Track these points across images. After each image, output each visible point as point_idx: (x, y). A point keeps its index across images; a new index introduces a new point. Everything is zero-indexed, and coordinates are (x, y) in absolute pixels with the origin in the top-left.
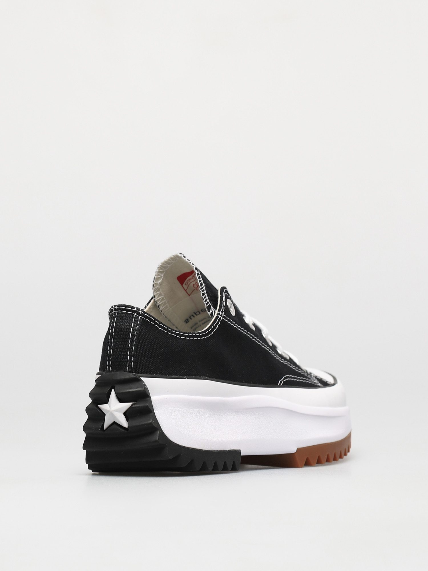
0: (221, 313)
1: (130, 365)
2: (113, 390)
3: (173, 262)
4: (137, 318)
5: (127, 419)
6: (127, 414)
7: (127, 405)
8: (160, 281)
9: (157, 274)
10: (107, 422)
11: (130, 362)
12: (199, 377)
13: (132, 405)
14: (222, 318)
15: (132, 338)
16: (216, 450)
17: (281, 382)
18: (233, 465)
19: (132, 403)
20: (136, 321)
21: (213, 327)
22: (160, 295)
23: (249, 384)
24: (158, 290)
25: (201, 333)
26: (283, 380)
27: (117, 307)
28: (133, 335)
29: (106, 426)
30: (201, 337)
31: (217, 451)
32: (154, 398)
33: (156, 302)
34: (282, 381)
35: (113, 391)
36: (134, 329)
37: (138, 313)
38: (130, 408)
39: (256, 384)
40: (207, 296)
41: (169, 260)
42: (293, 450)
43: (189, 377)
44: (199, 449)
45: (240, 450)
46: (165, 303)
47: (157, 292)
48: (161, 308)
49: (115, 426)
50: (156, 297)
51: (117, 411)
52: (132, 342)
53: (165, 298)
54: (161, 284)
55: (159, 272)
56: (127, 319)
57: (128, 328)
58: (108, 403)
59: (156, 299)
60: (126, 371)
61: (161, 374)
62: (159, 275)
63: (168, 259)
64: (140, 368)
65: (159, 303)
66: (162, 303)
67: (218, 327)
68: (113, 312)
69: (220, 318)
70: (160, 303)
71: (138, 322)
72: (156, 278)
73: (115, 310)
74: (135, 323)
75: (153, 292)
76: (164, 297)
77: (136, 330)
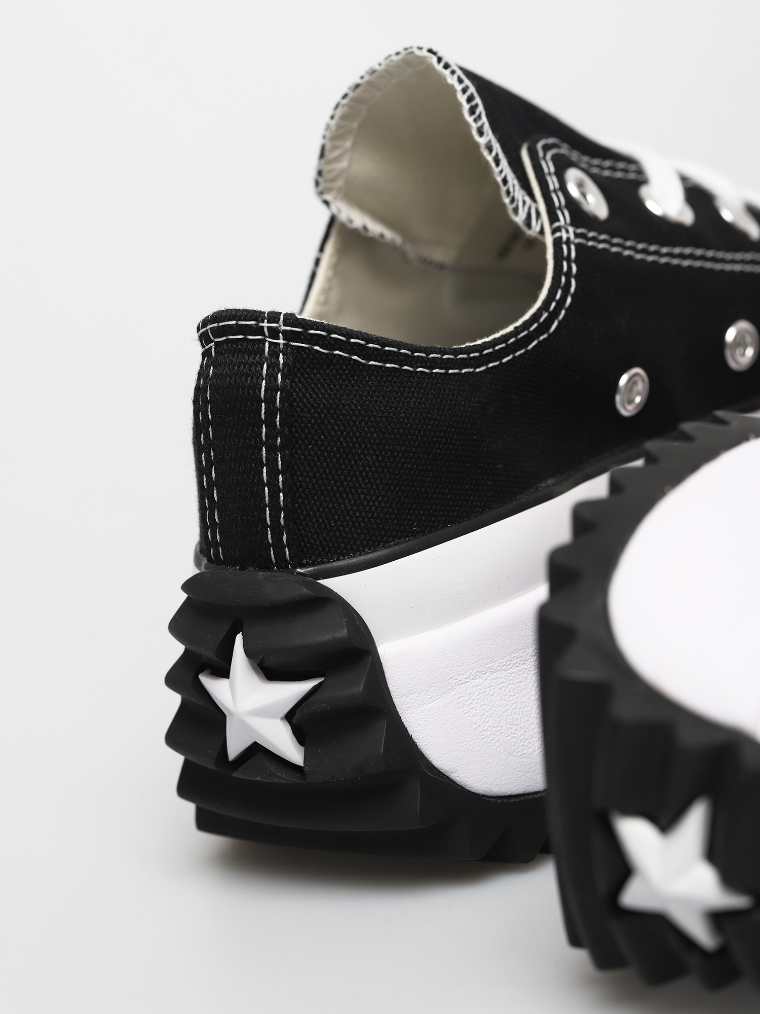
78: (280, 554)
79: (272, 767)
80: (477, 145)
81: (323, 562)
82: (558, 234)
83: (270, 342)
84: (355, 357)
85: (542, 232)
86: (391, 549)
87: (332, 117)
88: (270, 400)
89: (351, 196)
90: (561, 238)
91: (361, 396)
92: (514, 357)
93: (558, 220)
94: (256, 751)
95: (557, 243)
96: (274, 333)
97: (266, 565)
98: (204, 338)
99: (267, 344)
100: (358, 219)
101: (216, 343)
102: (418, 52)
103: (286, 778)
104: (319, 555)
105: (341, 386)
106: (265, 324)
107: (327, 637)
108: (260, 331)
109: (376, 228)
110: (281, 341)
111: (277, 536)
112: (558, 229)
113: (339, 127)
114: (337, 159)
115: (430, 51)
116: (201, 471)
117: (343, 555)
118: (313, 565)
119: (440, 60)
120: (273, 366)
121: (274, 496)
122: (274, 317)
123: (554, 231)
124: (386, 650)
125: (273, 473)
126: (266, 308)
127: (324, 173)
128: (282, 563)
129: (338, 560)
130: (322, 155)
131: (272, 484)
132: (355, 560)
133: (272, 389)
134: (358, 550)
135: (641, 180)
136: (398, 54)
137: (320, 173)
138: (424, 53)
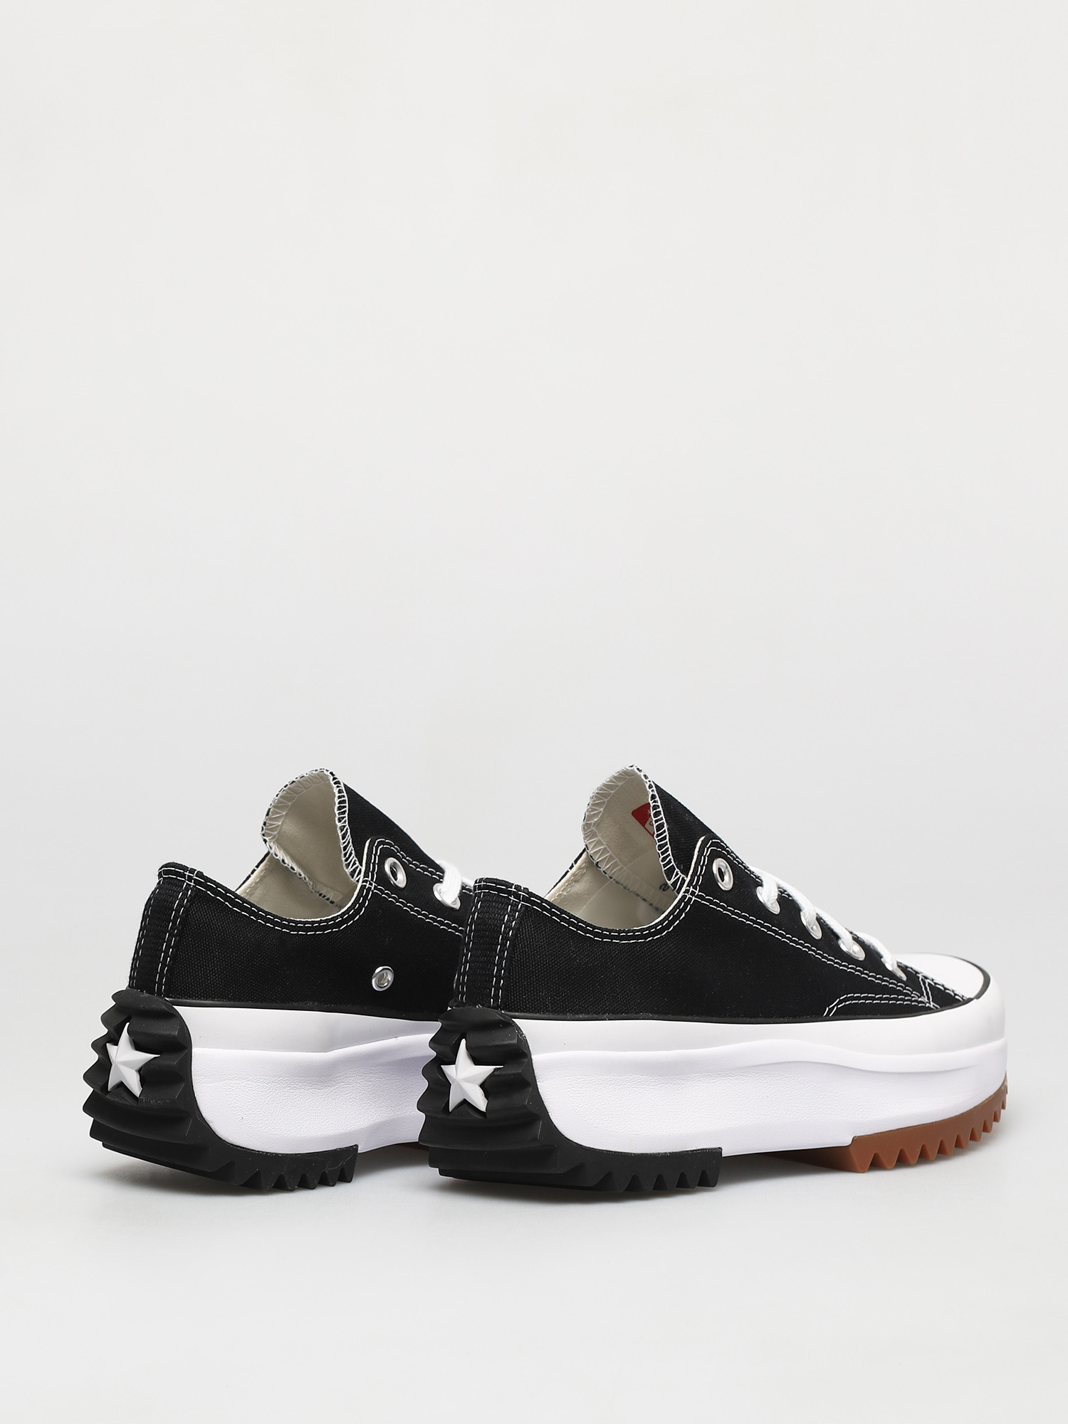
0: (691, 889)
1: (496, 995)
2: (464, 1040)
3: (620, 784)
4: (515, 905)
5: (487, 1095)
6: (487, 1087)
7: (487, 1070)
8: (596, 820)
9: (590, 808)
10: (454, 1101)
11: (496, 992)
12: (635, 1015)
13: (495, 1070)
14: (694, 898)
15: (503, 945)
16: (662, 1152)
17: (831, 1010)
18: (700, 1179)
19: (494, 1067)
20: (513, 911)
21: (672, 916)
22: (599, 843)
23: (753, 1020)
24: (593, 835)
25: (645, 930)
26: (837, 1005)
27: (482, 883)
28: (505, 939)
29: (452, 1106)
30: (646, 937)
31: (666, 1153)
32: (539, 1059)
33: (591, 857)
34: (833, 1007)
35: (463, 1042)
36: (508, 927)
37: (517, 896)
38: (492, 1076)
39: (772, 1017)
40: (670, 849)
41: (611, 781)
42: (846, 1140)
43: (612, 1017)
44: (624, 1153)
45: (719, 1148)
46: (611, 858)
47: (590, 839)
48: (603, 867)
49: (465, 1107)
50: (590, 847)
51: (468, 1080)
52: (502, 951)
53: (609, 849)
54: (597, 825)
55: (593, 805)
56: (498, 907)
57: (496, 925)
58: (454, 1064)
59: (591, 852)
60: (489, 1007)
61: (554, 1012)
62: (593, 810)
63: (608, 780)
64: (514, 1002)
65: (597, 859)
66: (605, 858)
67: (683, 915)
68: (477, 892)
69: (690, 899)
70: (600, 859)
71: (517, 913)
72: (588, 816)
73: (480, 888)
74: (512, 916)
75: (584, 839)
76: (606, 846)
77: (511, 928)
78: (159, 988)
79: (125, 1095)
80: (336, 826)
81: (179, 998)
82: (365, 884)
83: (187, 884)
84: (227, 903)
85: (358, 881)
86: (214, 1002)
87: (277, 796)
88: (178, 911)
89: (280, 841)
90: (366, 886)
91: (223, 923)
92: (315, 934)
93: (368, 877)
94: (121, 1086)
95: (363, 887)
96: (190, 879)
97: (151, 992)
98: (160, 875)
99: (185, 884)
100: (281, 855)
101: (164, 878)
102: (325, 772)
103: (130, 1102)
104: (178, 994)
105: (215, 914)
106: (187, 873)
107: (167, 1033)
108: (184, 876)
109: (289, 862)
110: (192, 884)
111: (161, 978)
112: (366, 881)
113: (279, 802)
114: (275, 819)
115: (331, 773)
116: (139, 940)
117: (190, 997)
118: (174, 998)
119: (334, 779)
120: (185, 895)
121: (165, 958)
122: (192, 871)
123: (363, 882)
124: (196, 1051)
125: (168, 947)
126: (190, 866)
127: (267, 824)
128: (159, 993)
129: (187, 999)
130: (267, 815)
131: (166, 952)
132: (194, 1001)
133: (180, 905)
134: (198, 997)
135: (440, 880)
136: (316, 770)
137: (265, 824)
138: (328, 773)
